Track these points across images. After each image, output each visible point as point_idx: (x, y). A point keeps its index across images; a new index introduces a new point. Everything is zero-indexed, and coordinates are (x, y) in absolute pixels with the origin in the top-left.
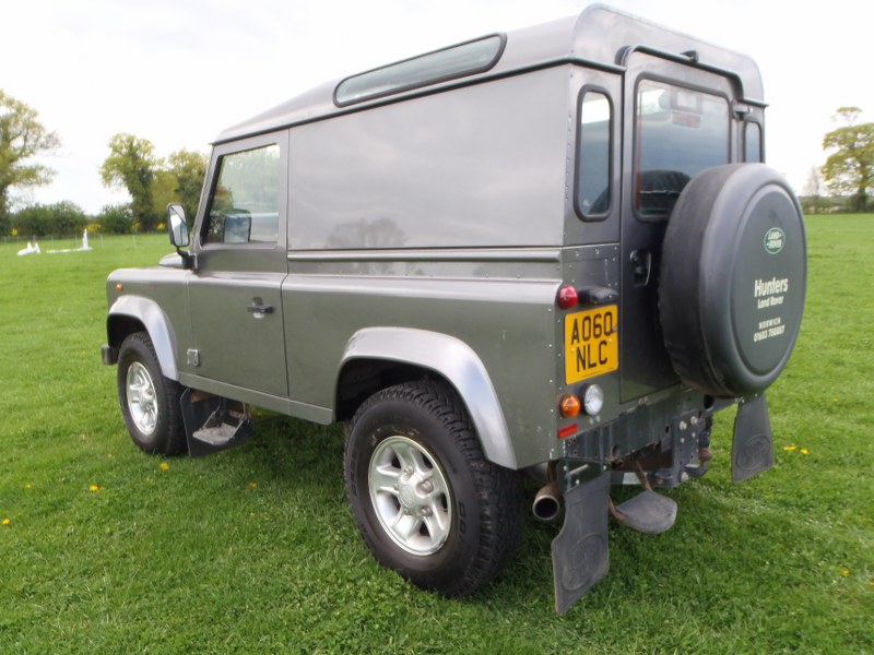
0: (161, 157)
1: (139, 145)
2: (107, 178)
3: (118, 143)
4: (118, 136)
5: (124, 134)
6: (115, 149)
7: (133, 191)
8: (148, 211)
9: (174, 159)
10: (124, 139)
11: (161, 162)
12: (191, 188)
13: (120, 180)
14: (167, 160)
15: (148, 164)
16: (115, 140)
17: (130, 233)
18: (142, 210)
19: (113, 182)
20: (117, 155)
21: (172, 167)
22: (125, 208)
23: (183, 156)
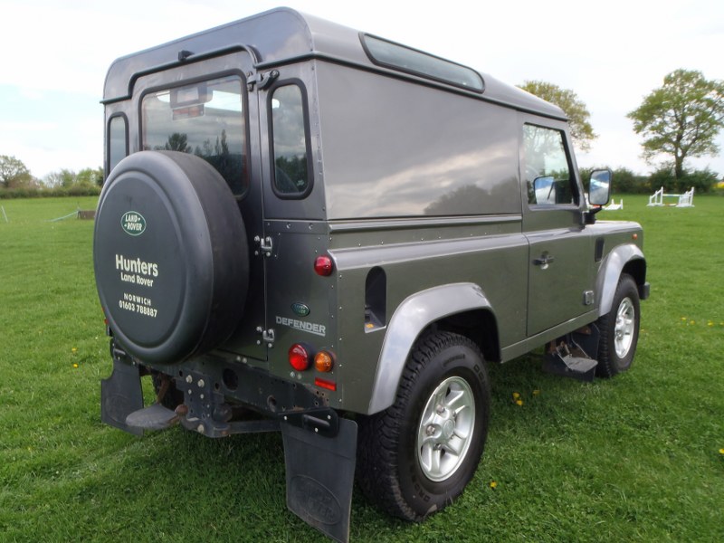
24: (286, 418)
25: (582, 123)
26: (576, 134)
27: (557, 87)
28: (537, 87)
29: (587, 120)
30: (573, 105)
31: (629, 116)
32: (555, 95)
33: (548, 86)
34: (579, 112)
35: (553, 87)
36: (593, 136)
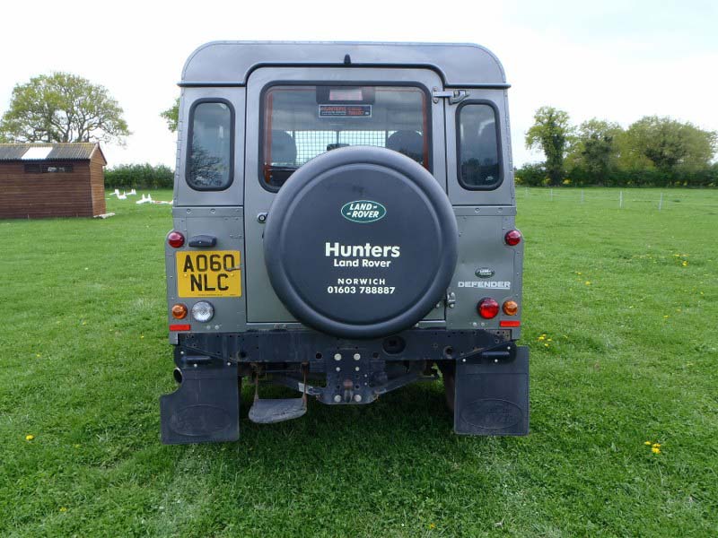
0: (574, 125)
1: (557, 116)
2: (530, 142)
3: (541, 115)
4: (542, 109)
5: (546, 108)
6: (539, 120)
7: (547, 153)
8: (557, 168)
9: (584, 126)
10: (546, 111)
11: (572, 130)
12: (595, 151)
13: (539, 144)
14: (578, 128)
15: (562, 131)
16: (538, 113)
17: (542, 186)
18: (552, 168)
19: (533, 146)
20: (540, 124)
21: (583, 133)
22: (539, 166)
23: (593, 125)
24: (464, 360)
25: (117, 119)
26: (112, 130)
27: (88, 81)
28: (65, 79)
29: (121, 117)
30: (105, 101)
31: (162, 115)
32: (86, 89)
33: (79, 80)
34: (112, 107)
35: (83, 81)
36: (128, 133)
